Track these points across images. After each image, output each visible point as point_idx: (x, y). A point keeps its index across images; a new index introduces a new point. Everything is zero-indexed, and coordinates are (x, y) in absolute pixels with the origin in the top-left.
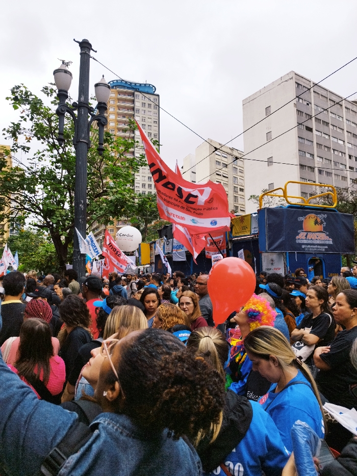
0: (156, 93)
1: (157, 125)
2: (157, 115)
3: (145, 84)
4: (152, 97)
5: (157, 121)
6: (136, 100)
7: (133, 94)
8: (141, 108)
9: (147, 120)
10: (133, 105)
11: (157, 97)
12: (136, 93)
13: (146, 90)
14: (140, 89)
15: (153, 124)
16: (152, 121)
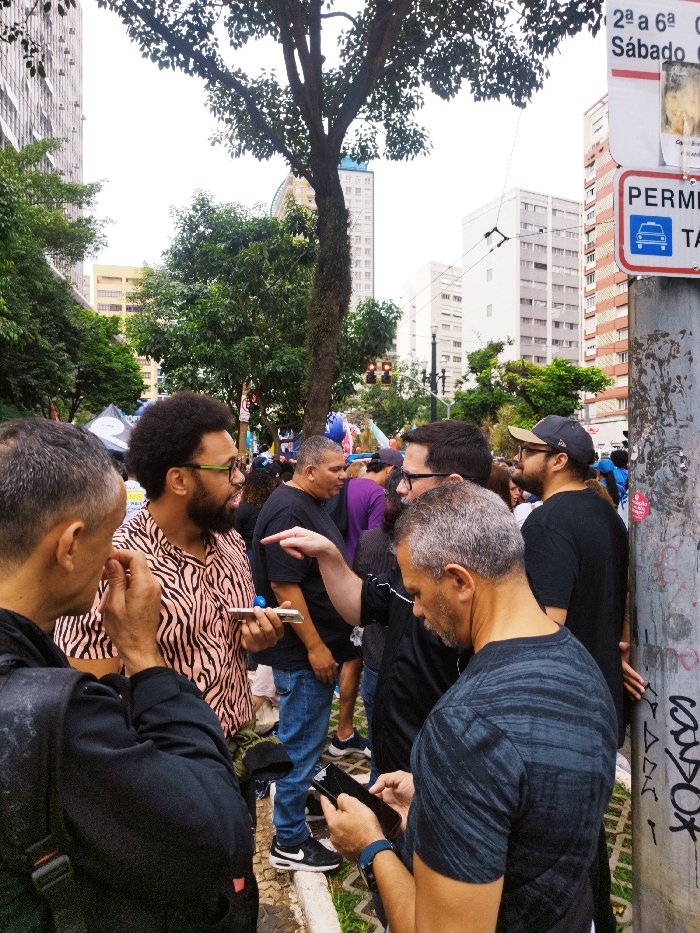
1: (371, 223)
4: (363, 176)
5: (371, 215)
11: (370, 175)
15: (363, 223)
16: (362, 216)
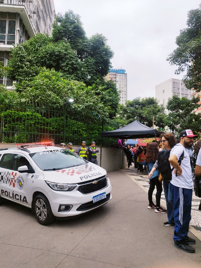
0: (125, 73)
1: (126, 87)
2: (126, 82)
3: (121, 70)
4: (124, 75)
5: (126, 85)
6: (117, 77)
7: (116, 75)
8: (119, 81)
9: (121, 85)
10: (115, 80)
11: (126, 75)
12: (117, 74)
13: (121, 72)
14: (119, 72)
15: (124, 87)
16: (124, 85)
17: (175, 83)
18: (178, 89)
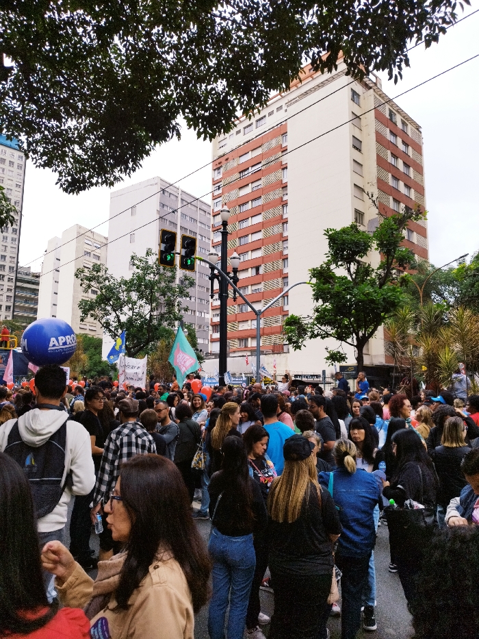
1: (21, 191)
2: (22, 178)
4: (16, 153)
5: (21, 184)
9: (6, 181)
11: (23, 155)
13: (8, 143)
14: (2, 141)
15: (14, 188)
16: (14, 183)
17: (166, 194)
18: (173, 212)
